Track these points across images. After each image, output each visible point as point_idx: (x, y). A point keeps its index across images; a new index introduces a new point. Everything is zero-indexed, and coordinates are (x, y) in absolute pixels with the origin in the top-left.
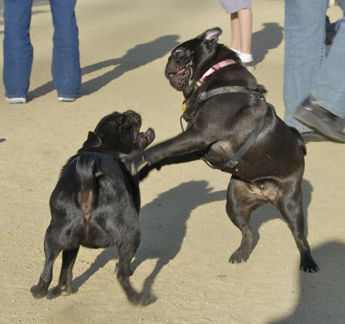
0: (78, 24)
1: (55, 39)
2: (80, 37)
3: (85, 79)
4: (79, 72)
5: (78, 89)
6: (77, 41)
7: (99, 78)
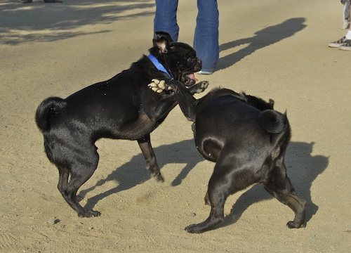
0: (219, 9)
1: (198, 20)
2: (220, 19)
3: (222, 54)
4: (217, 48)
5: (215, 64)
6: (217, 22)
7: (234, 54)
